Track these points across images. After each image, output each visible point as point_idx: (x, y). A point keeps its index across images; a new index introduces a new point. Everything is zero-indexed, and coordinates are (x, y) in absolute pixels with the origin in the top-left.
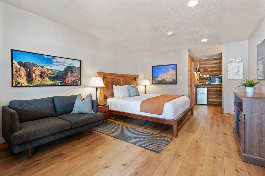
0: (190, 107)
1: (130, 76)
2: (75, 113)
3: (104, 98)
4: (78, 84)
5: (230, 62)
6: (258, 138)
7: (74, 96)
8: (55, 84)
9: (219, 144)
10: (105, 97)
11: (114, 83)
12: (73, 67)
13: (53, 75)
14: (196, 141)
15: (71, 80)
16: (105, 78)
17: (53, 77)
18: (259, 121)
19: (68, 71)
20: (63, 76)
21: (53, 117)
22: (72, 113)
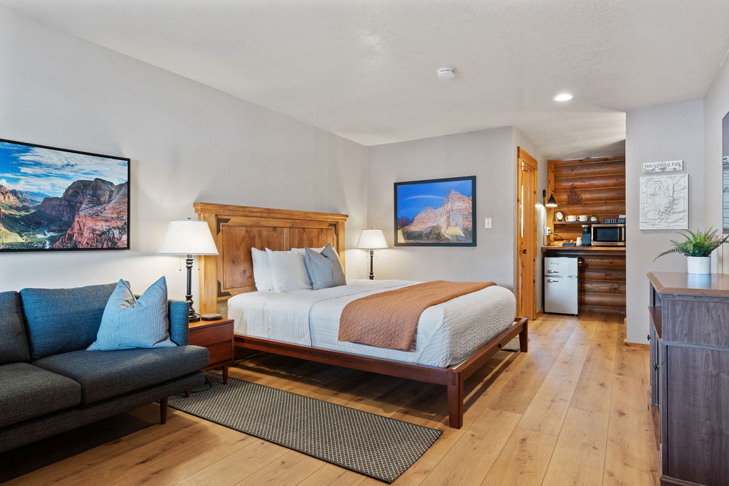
0: (515, 323)
1: (314, 217)
2: (103, 348)
3: (220, 294)
4: (120, 245)
5: (648, 173)
6: (708, 423)
7: (102, 286)
8: (30, 243)
9: (594, 448)
10: (222, 291)
11: (257, 241)
12: (100, 183)
13: (23, 213)
14: (522, 437)
15: (94, 230)
16: (221, 224)
17: (23, 218)
18: (711, 368)
19: (80, 198)
20: (62, 215)
21: (16, 365)
22: (93, 347)
